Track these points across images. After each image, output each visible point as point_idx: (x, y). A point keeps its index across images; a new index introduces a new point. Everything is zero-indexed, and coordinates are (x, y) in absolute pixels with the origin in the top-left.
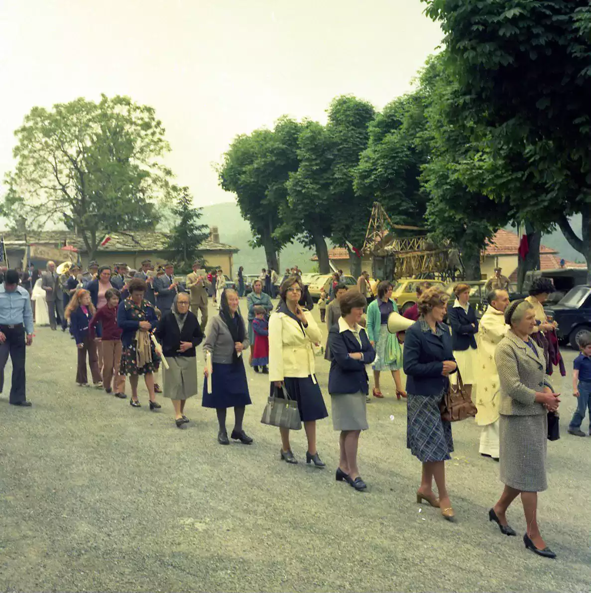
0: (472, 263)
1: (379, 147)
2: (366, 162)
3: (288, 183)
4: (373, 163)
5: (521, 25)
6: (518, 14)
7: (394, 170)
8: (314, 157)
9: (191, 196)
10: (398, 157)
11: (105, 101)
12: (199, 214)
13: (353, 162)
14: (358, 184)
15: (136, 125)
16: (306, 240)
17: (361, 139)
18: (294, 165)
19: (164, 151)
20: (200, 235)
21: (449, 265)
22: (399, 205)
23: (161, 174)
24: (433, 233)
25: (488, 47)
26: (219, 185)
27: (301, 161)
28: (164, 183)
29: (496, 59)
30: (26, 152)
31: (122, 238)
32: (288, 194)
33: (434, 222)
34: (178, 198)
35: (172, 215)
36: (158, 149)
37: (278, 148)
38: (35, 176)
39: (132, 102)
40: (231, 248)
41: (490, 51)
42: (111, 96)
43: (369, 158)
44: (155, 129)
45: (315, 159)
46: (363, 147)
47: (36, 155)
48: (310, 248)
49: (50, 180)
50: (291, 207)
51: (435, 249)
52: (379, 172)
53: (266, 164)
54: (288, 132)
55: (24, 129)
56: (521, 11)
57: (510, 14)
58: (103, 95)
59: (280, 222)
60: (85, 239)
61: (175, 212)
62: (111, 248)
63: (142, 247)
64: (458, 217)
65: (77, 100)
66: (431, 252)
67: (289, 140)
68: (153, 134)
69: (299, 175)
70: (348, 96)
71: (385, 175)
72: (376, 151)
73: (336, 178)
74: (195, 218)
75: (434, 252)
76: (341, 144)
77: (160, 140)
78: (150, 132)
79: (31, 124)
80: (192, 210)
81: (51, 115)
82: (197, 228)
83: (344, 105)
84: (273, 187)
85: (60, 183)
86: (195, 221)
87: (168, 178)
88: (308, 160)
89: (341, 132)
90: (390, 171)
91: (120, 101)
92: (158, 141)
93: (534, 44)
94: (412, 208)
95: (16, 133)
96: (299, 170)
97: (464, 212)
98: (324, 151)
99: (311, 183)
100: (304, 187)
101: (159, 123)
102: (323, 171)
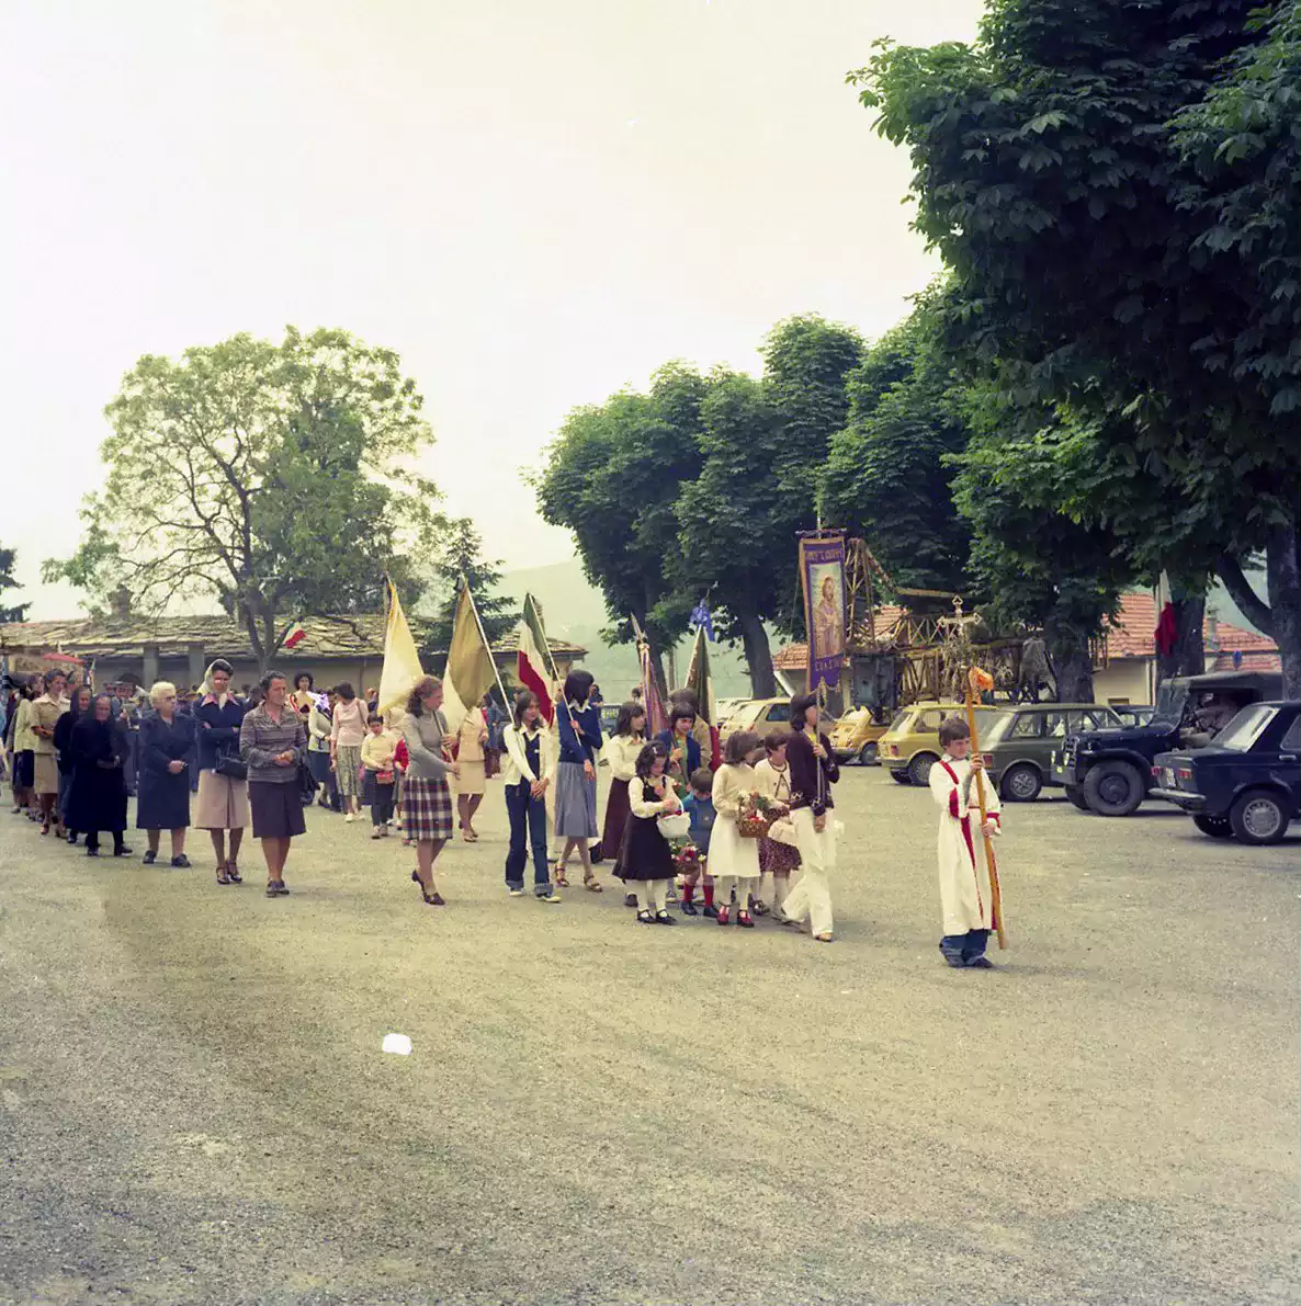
0: (1073, 669)
1: (869, 423)
2: (844, 454)
3: (679, 505)
4: (856, 456)
5: (1066, 146)
6: (1057, 123)
7: (900, 470)
8: (734, 447)
9: (476, 536)
10: (909, 442)
11: (293, 341)
12: (495, 575)
13: (817, 456)
14: (826, 502)
15: (361, 389)
16: (723, 627)
17: (835, 407)
18: (691, 465)
19: (419, 444)
20: (496, 619)
21: (1024, 674)
22: (916, 547)
23: (413, 491)
24: (987, 605)
25: (998, 195)
26: (539, 512)
27: (705, 457)
28: (419, 510)
29: (1017, 219)
30: (128, 451)
31: (335, 631)
32: (679, 528)
33: (987, 580)
34: (449, 542)
35: (438, 577)
36: (406, 438)
37: (659, 432)
38: (146, 499)
39: (351, 341)
40: (568, 649)
41: (1002, 201)
42: (307, 330)
43: (849, 447)
44: (402, 398)
45: (738, 453)
46: (839, 424)
47: (151, 457)
48: (732, 645)
49: (177, 508)
50: (687, 555)
51: (991, 640)
52: (869, 476)
53: (633, 465)
54: (680, 396)
55: (122, 403)
56: (1063, 117)
57: (1039, 125)
58: (290, 328)
59: (666, 588)
60: (253, 632)
61: (445, 571)
62: (310, 651)
63: (376, 648)
64: (1028, 567)
65: (233, 339)
66: (984, 646)
67: (682, 413)
68: (398, 407)
69: (702, 486)
70: (808, 319)
71: (883, 482)
72: (863, 432)
73: (781, 491)
74: (486, 584)
75: (988, 647)
76: (792, 419)
77: (413, 420)
78: (389, 403)
79: (137, 391)
80: (479, 567)
81: (178, 372)
82: (490, 606)
83: (799, 338)
84: (649, 513)
85: (199, 514)
86: (485, 591)
87: (427, 499)
88: (720, 453)
89: (792, 393)
90: (891, 473)
91: (325, 339)
92: (406, 423)
93: (1096, 186)
94: (941, 552)
95: (108, 411)
96: (702, 476)
97: (1039, 556)
98: (755, 435)
99: (727, 503)
100: (713, 513)
101: (410, 385)
102: (753, 476)
